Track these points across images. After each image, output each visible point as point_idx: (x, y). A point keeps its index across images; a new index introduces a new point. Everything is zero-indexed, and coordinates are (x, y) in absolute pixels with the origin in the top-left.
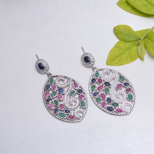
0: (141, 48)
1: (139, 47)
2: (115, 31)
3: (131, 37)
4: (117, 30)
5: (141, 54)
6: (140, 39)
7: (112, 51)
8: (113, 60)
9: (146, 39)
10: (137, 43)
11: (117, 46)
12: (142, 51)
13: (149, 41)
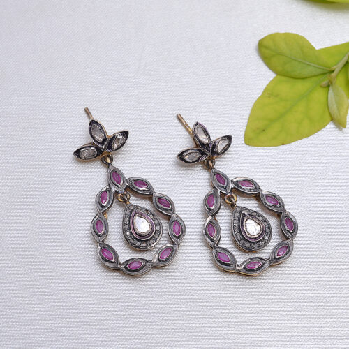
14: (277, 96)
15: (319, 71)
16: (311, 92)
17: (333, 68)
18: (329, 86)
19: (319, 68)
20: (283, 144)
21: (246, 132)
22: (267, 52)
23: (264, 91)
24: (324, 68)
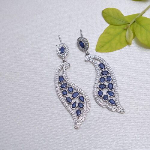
0: (129, 32)
1: (127, 31)
2: (104, 14)
3: (120, 21)
4: (105, 13)
5: (129, 38)
6: (129, 24)
7: (102, 37)
8: (103, 46)
9: (135, 23)
10: (125, 28)
11: (106, 32)
12: (130, 36)
13: (139, 25)
16: (121, 32)
17: (129, 22)
20: (110, 52)
21: (96, 47)
22: (105, 15)
23: (104, 31)
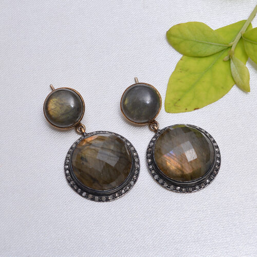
14: (187, 70)
15: (220, 48)
18: (230, 60)
19: (220, 46)
24: (223, 45)
